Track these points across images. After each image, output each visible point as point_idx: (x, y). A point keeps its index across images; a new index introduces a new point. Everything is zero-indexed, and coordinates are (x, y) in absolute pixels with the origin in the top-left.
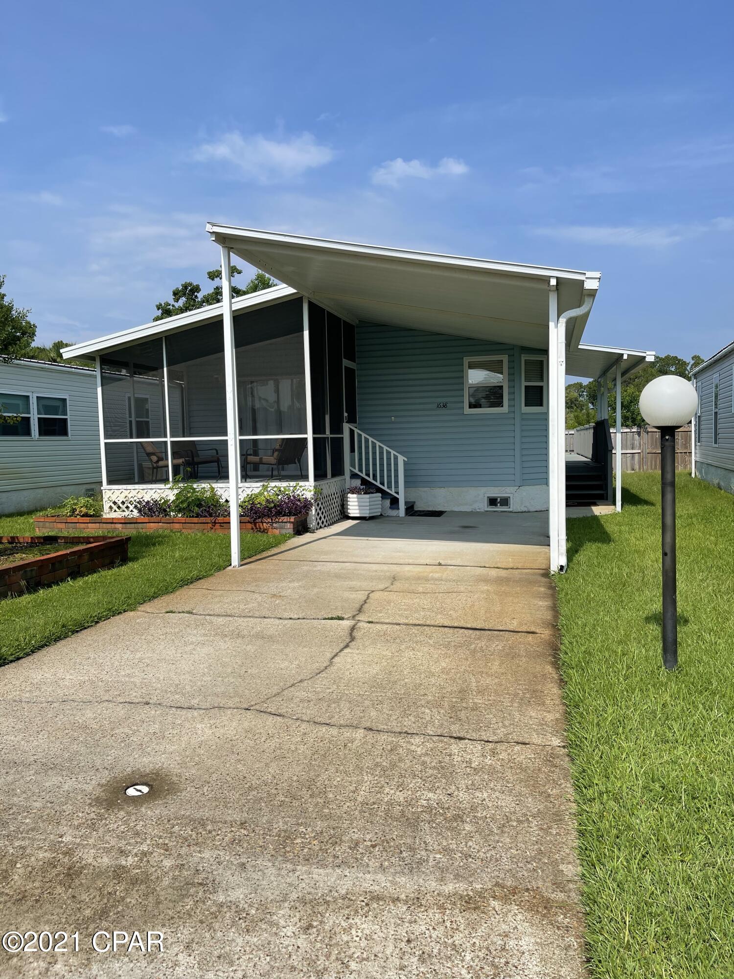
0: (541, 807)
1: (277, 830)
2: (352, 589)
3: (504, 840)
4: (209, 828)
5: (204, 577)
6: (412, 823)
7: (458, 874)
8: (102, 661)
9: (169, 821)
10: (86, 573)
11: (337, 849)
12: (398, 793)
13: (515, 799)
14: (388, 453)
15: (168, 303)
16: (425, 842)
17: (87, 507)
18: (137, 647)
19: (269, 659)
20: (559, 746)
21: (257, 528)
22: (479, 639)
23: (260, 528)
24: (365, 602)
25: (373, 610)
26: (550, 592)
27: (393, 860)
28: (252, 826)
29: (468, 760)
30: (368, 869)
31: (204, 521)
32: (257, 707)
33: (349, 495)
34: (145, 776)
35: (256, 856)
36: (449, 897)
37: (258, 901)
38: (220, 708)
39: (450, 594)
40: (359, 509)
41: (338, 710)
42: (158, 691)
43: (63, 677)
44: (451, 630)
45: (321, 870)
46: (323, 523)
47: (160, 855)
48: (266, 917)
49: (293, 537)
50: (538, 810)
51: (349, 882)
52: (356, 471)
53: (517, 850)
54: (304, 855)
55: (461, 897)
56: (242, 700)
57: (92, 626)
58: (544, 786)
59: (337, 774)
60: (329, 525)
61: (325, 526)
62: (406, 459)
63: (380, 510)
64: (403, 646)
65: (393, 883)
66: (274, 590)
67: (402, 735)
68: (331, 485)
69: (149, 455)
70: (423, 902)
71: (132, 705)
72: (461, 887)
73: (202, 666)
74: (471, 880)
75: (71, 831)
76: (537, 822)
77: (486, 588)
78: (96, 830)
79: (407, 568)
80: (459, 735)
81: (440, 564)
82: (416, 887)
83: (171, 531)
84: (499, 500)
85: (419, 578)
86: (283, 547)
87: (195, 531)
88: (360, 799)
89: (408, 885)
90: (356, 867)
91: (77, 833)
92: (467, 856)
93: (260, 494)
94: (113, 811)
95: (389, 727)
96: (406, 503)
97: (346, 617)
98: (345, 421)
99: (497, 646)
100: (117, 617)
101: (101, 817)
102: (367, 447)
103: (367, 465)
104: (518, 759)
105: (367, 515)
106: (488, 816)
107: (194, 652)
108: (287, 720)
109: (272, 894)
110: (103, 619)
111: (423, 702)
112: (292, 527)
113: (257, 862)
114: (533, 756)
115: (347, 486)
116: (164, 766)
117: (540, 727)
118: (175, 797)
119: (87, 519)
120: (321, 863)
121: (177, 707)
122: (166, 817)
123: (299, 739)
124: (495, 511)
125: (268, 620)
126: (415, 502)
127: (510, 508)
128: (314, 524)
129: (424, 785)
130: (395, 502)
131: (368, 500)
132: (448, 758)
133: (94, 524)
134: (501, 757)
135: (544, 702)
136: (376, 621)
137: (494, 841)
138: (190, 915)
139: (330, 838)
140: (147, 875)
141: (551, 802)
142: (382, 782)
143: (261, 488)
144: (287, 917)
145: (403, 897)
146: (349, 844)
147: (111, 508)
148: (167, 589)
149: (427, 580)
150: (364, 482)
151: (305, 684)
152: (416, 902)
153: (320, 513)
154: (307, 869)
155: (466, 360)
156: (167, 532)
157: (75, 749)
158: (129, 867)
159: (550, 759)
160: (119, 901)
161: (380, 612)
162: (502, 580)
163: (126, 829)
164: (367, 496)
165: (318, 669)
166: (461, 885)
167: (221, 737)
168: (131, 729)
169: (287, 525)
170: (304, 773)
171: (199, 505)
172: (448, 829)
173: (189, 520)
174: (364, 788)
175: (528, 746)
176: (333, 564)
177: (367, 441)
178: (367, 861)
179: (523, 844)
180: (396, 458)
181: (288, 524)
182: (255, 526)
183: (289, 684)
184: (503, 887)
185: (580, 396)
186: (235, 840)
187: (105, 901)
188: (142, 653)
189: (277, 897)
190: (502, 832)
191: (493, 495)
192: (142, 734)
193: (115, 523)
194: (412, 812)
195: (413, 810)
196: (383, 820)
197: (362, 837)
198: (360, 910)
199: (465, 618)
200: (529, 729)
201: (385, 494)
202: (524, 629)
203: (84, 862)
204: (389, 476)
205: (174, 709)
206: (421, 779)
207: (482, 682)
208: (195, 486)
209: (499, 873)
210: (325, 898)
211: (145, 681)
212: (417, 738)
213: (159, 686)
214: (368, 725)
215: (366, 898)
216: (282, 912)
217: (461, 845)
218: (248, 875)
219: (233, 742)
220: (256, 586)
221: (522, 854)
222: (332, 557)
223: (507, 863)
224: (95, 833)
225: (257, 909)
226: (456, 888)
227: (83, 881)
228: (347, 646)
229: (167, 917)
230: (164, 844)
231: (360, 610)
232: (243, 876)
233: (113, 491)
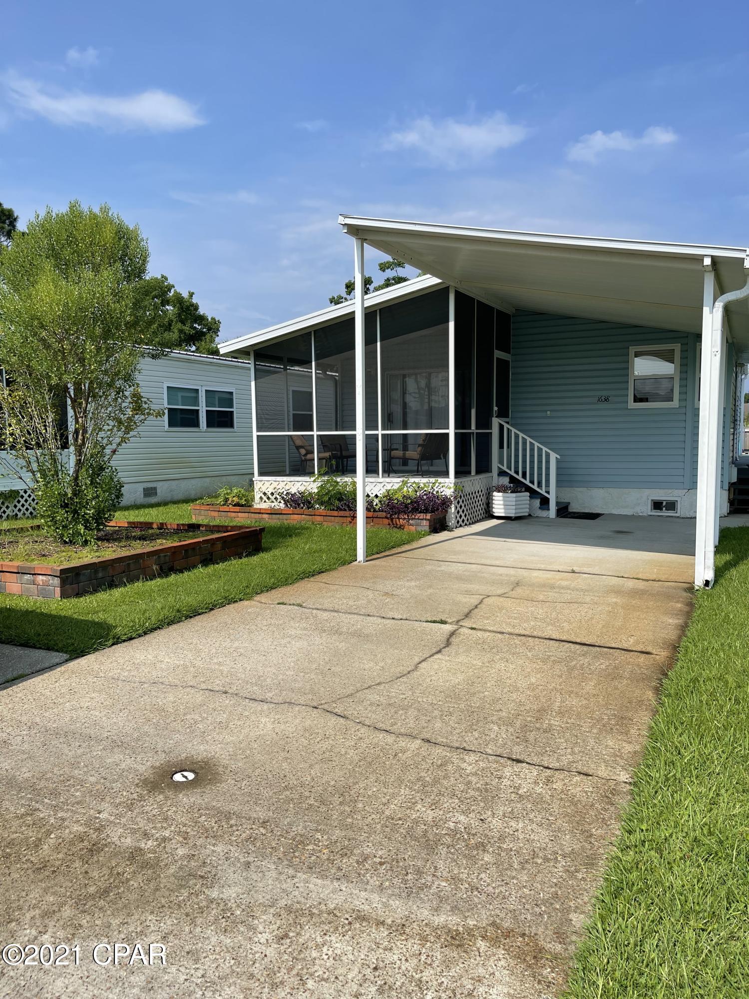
0: (577, 847)
1: (294, 833)
2: (468, 593)
3: (521, 877)
4: (232, 822)
5: (327, 570)
6: (430, 845)
7: (456, 906)
8: (201, 647)
9: (199, 810)
10: (218, 561)
11: (344, 861)
12: (429, 812)
13: (551, 833)
14: (540, 450)
15: (340, 296)
16: (435, 867)
17: (238, 497)
18: (238, 636)
19: (356, 658)
20: (626, 782)
21: (393, 524)
22: (583, 655)
23: (397, 524)
24: (476, 607)
25: (481, 616)
26: (686, 609)
27: (395, 881)
28: (273, 826)
29: (517, 785)
30: (366, 887)
31: (343, 515)
32: (326, 707)
33: (495, 494)
34: (195, 763)
35: (264, 856)
36: (436, 929)
37: (247, 903)
38: (290, 703)
39: (571, 605)
40: (505, 509)
41: (403, 717)
42: (240, 681)
43: (162, 660)
44: (557, 643)
45: (320, 881)
46: (463, 521)
47: (178, 842)
48: (248, 920)
49: (429, 535)
50: (572, 849)
51: (342, 897)
52: (505, 468)
53: (531, 890)
54: (310, 862)
55: (449, 931)
56: (314, 698)
57: (206, 612)
58: (590, 824)
59: (376, 784)
60: (470, 524)
61: (466, 525)
62: (559, 457)
63: (528, 510)
64: (498, 657)
65: (385, 905)
66: (388, 588)
67: (458, 750)
68: (475, 483)
69: (298, 448)
70: (407, 930)
71: (212, 693)
72: (453, 921)
73: (289, 660)
74: (467, 914)
75: (110, 808)
76: (566, 862)
77: (614, 600)
78: (131, 811)
79: (536, 574)
80: (518, 757)
81: (573, 572)
82: (407, 913)
83: (313, 523)
84: (664, 504)
85: (544, 586)
86: (415, 545)
87: (333, 525)
88: (387, 813)
89: (399, 910)
90: (355, 882)
91: (114, 811)
92: (474, 888)
93: (400, 489)
94: (154, 794)
95: (448, 741)
96: (558, 503)
97: (449, 620)
98: (495, 415)
99: (602, 664)
100: (232, 606)
101: (141, 798)
102: (517, 443)
103: (517, 462)
104: (572, 791)
105: (513, 515)
106: (514, 849)
107: (288, 645)
108: (349, 722)
109: (263, 897)
110: (218, 606)
111: (494, 718)
112: (428, 524)
113: (262, 863)
114: (591, 789)
115: (495, 483)
116: (216, 756)
117: (612, 758)
118: (213, 788)
119: (237, 509)
120: (322, 873)
121: (251, 699)
122: (198, 806)
123: (353, 743)
124: (659, 516)
125: (371, 618)
126: (569, 503)
127: (677, 513)
128: (453, 522)
129: (459, 806)
130: (545, 502)
131: (514, 499)
132: (497, 780)
133: (243, 514)
134: (554, 787)
135: (629, 731)
136: (481, 627)
137: (509, 877)
138: (180, 906)
139: (342, 849)
140: (158, 859)
141: (591, 843)
142: (417, 798)
143: (401, 484)
144: (267, 923)
145: (389, 921)
146: (358, 858)
147: (261, 498)
148: (287, 581)
149: (552, 587)
150: (513, 480)
151: (382, 687)
152: (400, 929)
153: (461, 511)
154: (306, 877)
155: (632, 350)
156: (309, 524)
157: (145, 730)
158: (146, 850)
159: (609, 795)
160: (123, 883)
161: (488, 618)
162: (638, 592)
163: (159, 813)
164: (514, 495)
165: (400, 673)
166: (454, 918)
167: (279, 733)
168: (201, 717)
169: (423, 522)
170: (343, 779)
171: (340, 500)
172: (465, 856)
173: (329, 513)
174: (396, 801)
175: (591, 777)
176: (459, 564)
177: (517, 436)
178: (368, 878)
179: (541, 884)
180: (548, 455)
181: (425, 521)
182: (392, 521)
183: (366, 686)
184: (498, 928)
186: (250, 838)
187: (112, 880)
188: (240, 642)
189: (266, 901)
190: (523, 868)
191: (657, 498)
192: (209, 722)
193: (262, 513)
194: (436, 833)
195: (437, 832)
196: (402, 838)
197: (374, 851)
198: (340, 928)
199: (578, 631)
200: (599, 759)
201: (533, 494)
202: (640, 648)
203: (109, 840)
204: (540, 474)
205: (247, 700)
206: (459, 799)
207: (567, 703)
208: (338, 480)
209: (501, 912)
210: (312, 909)
211: (232, 670)
212: (472, 755)
213: (243, 676)
214: (428, 736)
215: (351, 916)
216: (264, 917)
217: (472, 876)
218: (249, 875)
219: (288, 740)
220: (373, 582)
221: (534, 895)
222: (461, 558)
223: (513, 903)
224: (130, 813)
225: (243, 910)
226: (447, 920)
227: (101, 859)
228: (439, 652)
229: (159, 905)
230: (186, 832)
231: (467, 615)
232: (244, 874)
233: (263, 482)
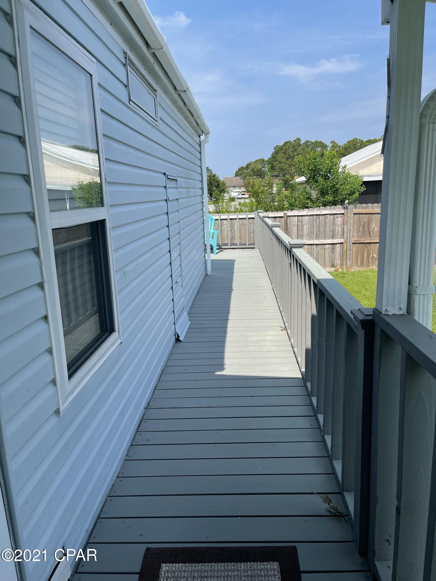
185: (263, 167)
